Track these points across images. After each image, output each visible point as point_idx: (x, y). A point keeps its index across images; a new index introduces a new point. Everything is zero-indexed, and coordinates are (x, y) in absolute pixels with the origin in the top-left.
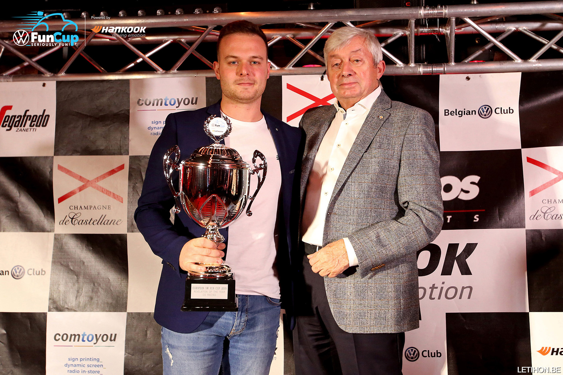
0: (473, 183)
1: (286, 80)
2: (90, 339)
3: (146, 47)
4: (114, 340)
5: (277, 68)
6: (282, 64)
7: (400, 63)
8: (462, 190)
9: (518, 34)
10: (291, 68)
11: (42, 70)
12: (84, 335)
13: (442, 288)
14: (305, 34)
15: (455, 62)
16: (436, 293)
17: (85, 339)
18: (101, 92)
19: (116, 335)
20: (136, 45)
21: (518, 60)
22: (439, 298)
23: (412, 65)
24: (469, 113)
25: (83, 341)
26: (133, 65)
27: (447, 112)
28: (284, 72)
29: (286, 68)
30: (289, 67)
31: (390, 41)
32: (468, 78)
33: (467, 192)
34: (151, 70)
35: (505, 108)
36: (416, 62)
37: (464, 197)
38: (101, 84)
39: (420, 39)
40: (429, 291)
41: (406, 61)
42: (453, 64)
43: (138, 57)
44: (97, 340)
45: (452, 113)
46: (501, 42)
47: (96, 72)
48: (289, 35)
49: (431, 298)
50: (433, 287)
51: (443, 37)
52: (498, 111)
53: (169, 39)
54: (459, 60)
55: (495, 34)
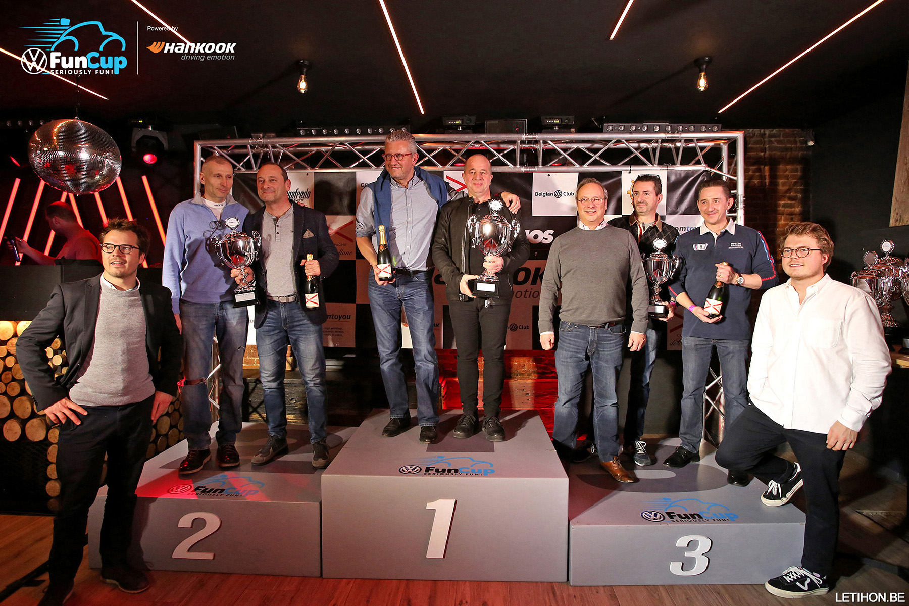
0: (549, 234)
1: (446, 173)
2: (336, 317)
3: (365, 153)
4: (350, 318)
5: (441, 166)
6: (444, 164)
7: (511, 165)
8: (544, 238)
9: (578, 150)
10: (449, 167)
11: (306, 165)
12: (333, 315)
13: (531, 292)
14: (457, 147)
15: (542, 165)
16: (528, 294)
17: (334, 317)
18: (340, 179)
19: (350, 316)
20: (360, 151)
21: (578, 166)
22: (529, 297)
23: (518, 166)
24: (549, 195)
25: (332, 318)
26: (357, 163)
27: (537, 194)
28: (445, 169)
29: (446, 167)
30: (448, 166)
31: (506, 152)
32: (549, 175)
33: (547, 239)
34: (368, 166)
35: (570, 192)
36: (520, 165)
37: (545, 242)
38: (340, 174)
39: (523, 151)
40: (523, 294)
41: (515, 164)
42: (541, 166)
43: (360, 158)
44: (340, 318)
45: (540, 195)
46: (568, 155)
47: (336, 167)
48: (448, 147)
49: (525, 297)
50: (526, 291)
51: (536, 150)
52: (565, 194)
53: (378, 148)
54: (544, 164)
55: (565, 150)
